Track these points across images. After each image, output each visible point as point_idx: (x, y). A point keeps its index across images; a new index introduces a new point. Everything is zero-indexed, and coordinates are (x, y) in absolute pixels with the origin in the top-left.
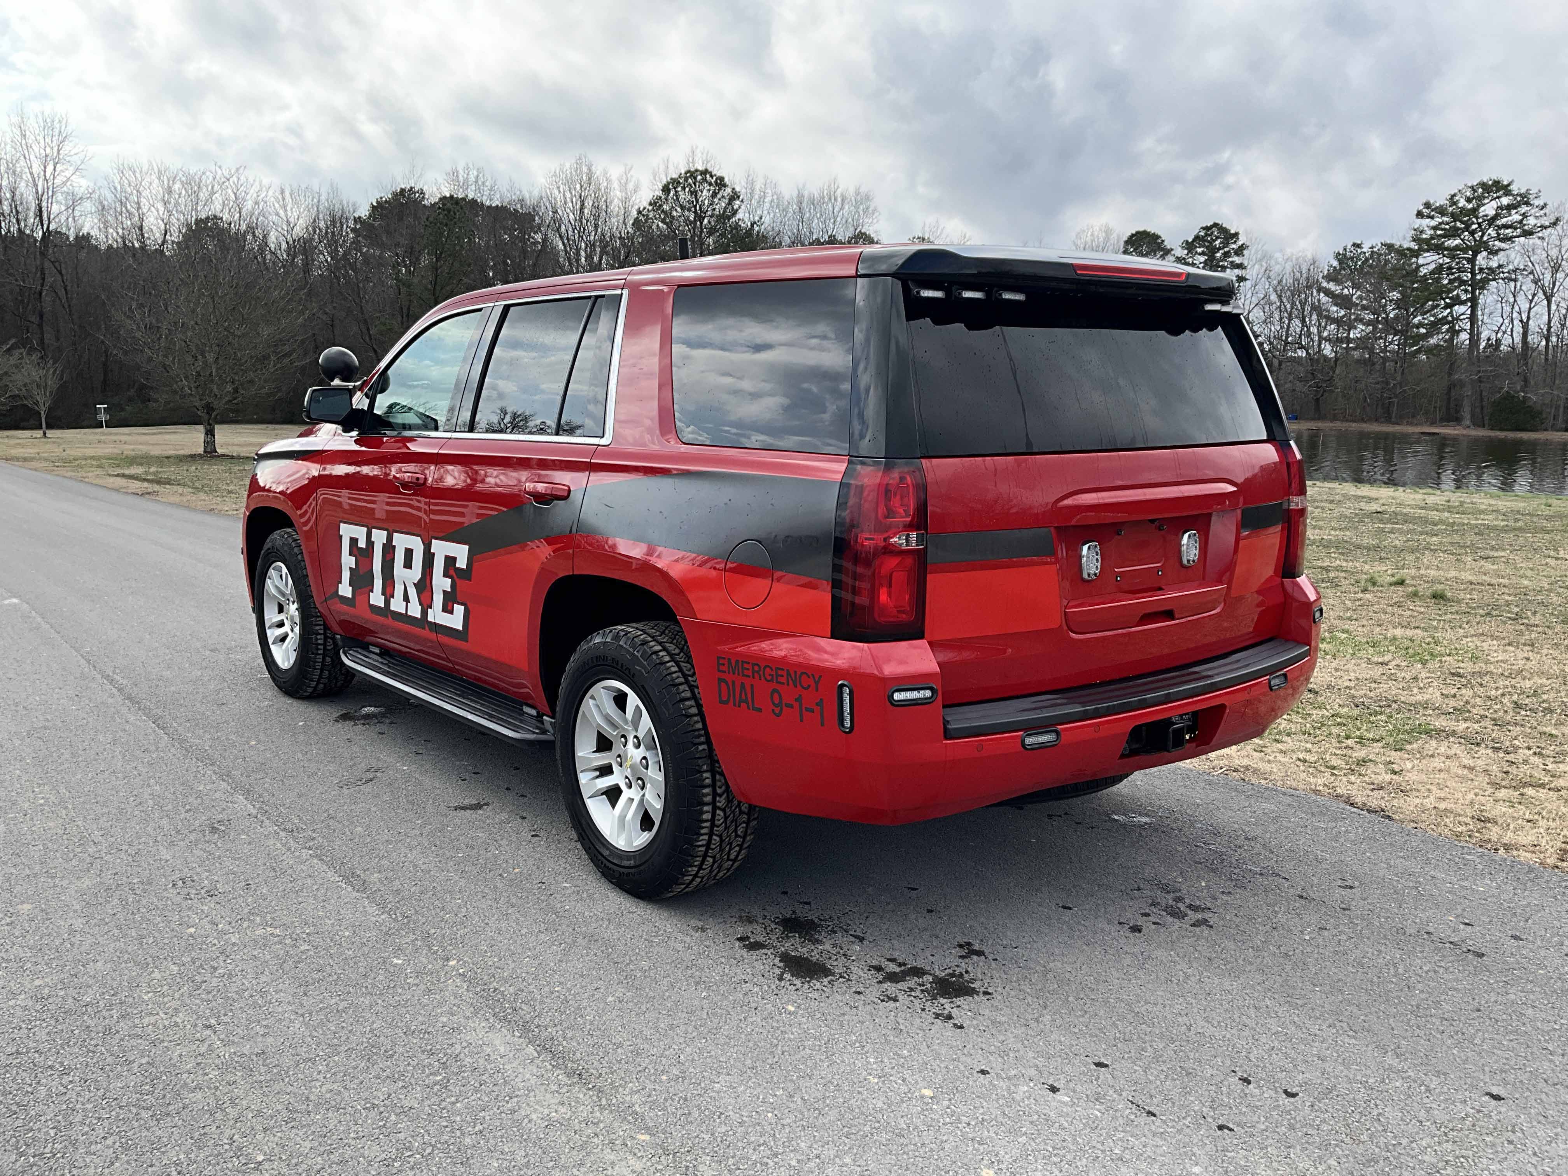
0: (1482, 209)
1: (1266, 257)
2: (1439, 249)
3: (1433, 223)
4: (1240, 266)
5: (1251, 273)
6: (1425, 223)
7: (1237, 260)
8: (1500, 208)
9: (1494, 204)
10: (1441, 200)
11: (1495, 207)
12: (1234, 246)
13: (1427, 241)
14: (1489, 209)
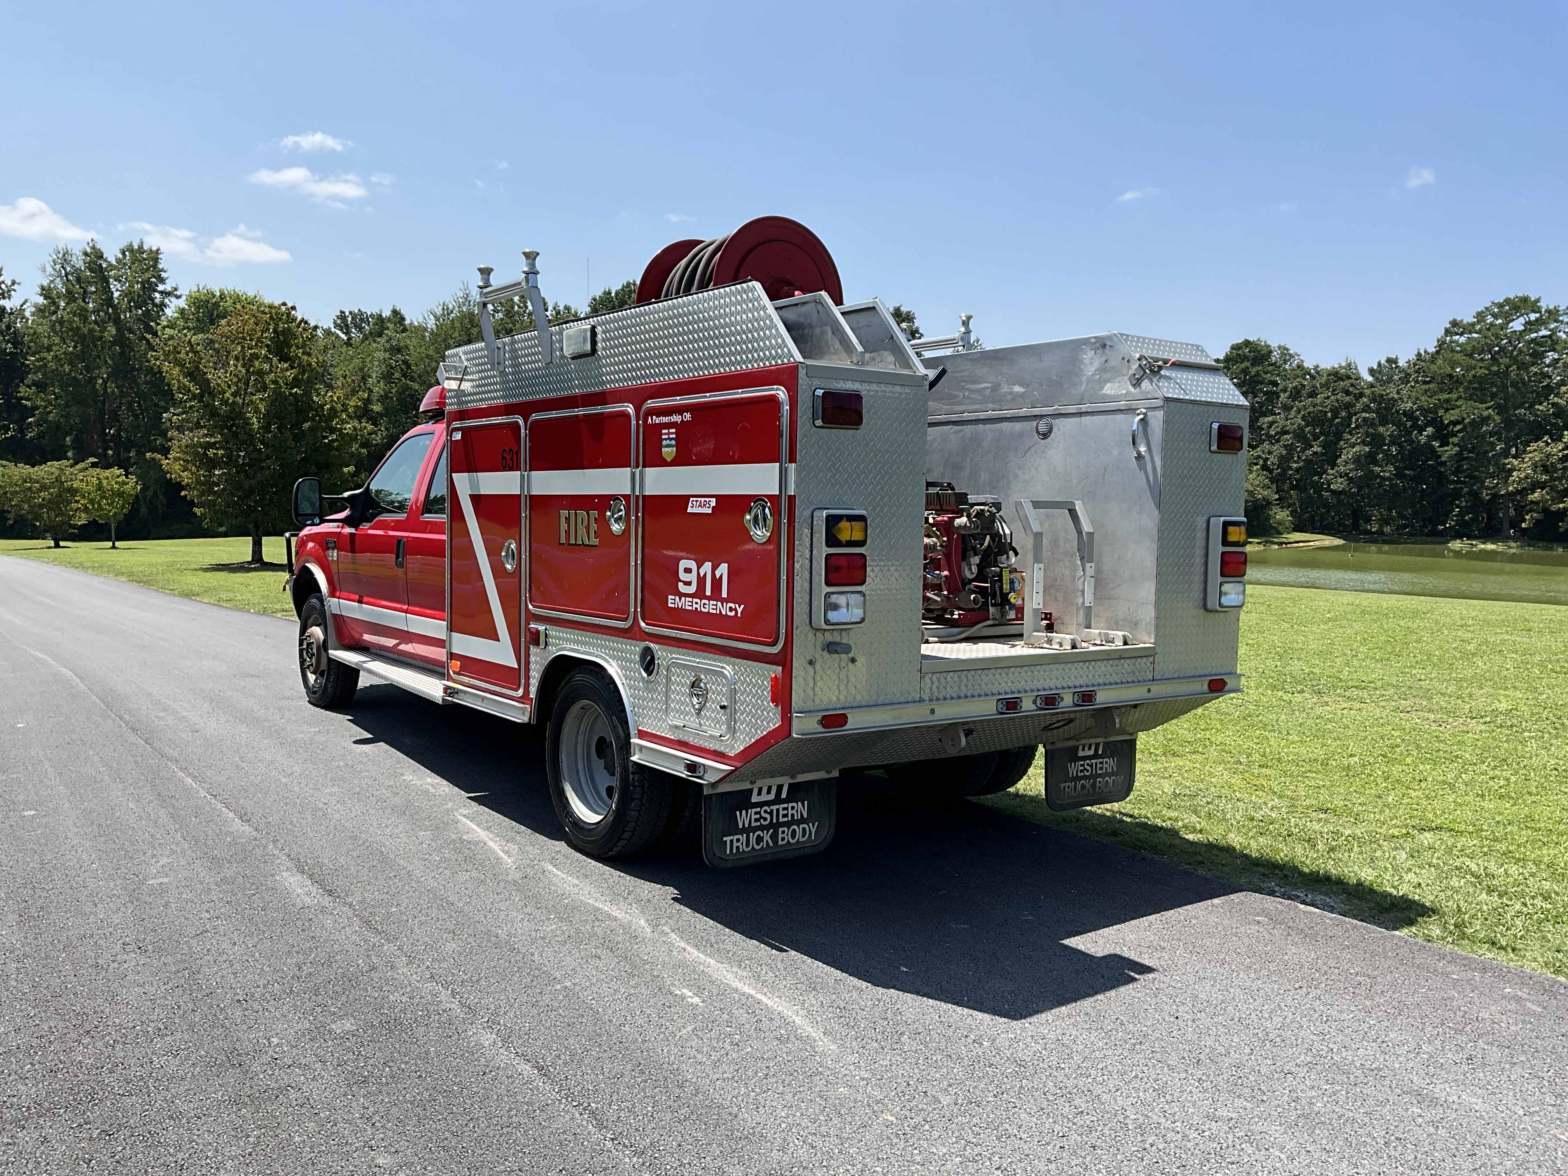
0: (1511, 325)
3: (1462, 339)
8: (1529, 323)
9: (1522, 320)
10: (1468, 318)
11: (1523, 322)
14: (1517, 325)
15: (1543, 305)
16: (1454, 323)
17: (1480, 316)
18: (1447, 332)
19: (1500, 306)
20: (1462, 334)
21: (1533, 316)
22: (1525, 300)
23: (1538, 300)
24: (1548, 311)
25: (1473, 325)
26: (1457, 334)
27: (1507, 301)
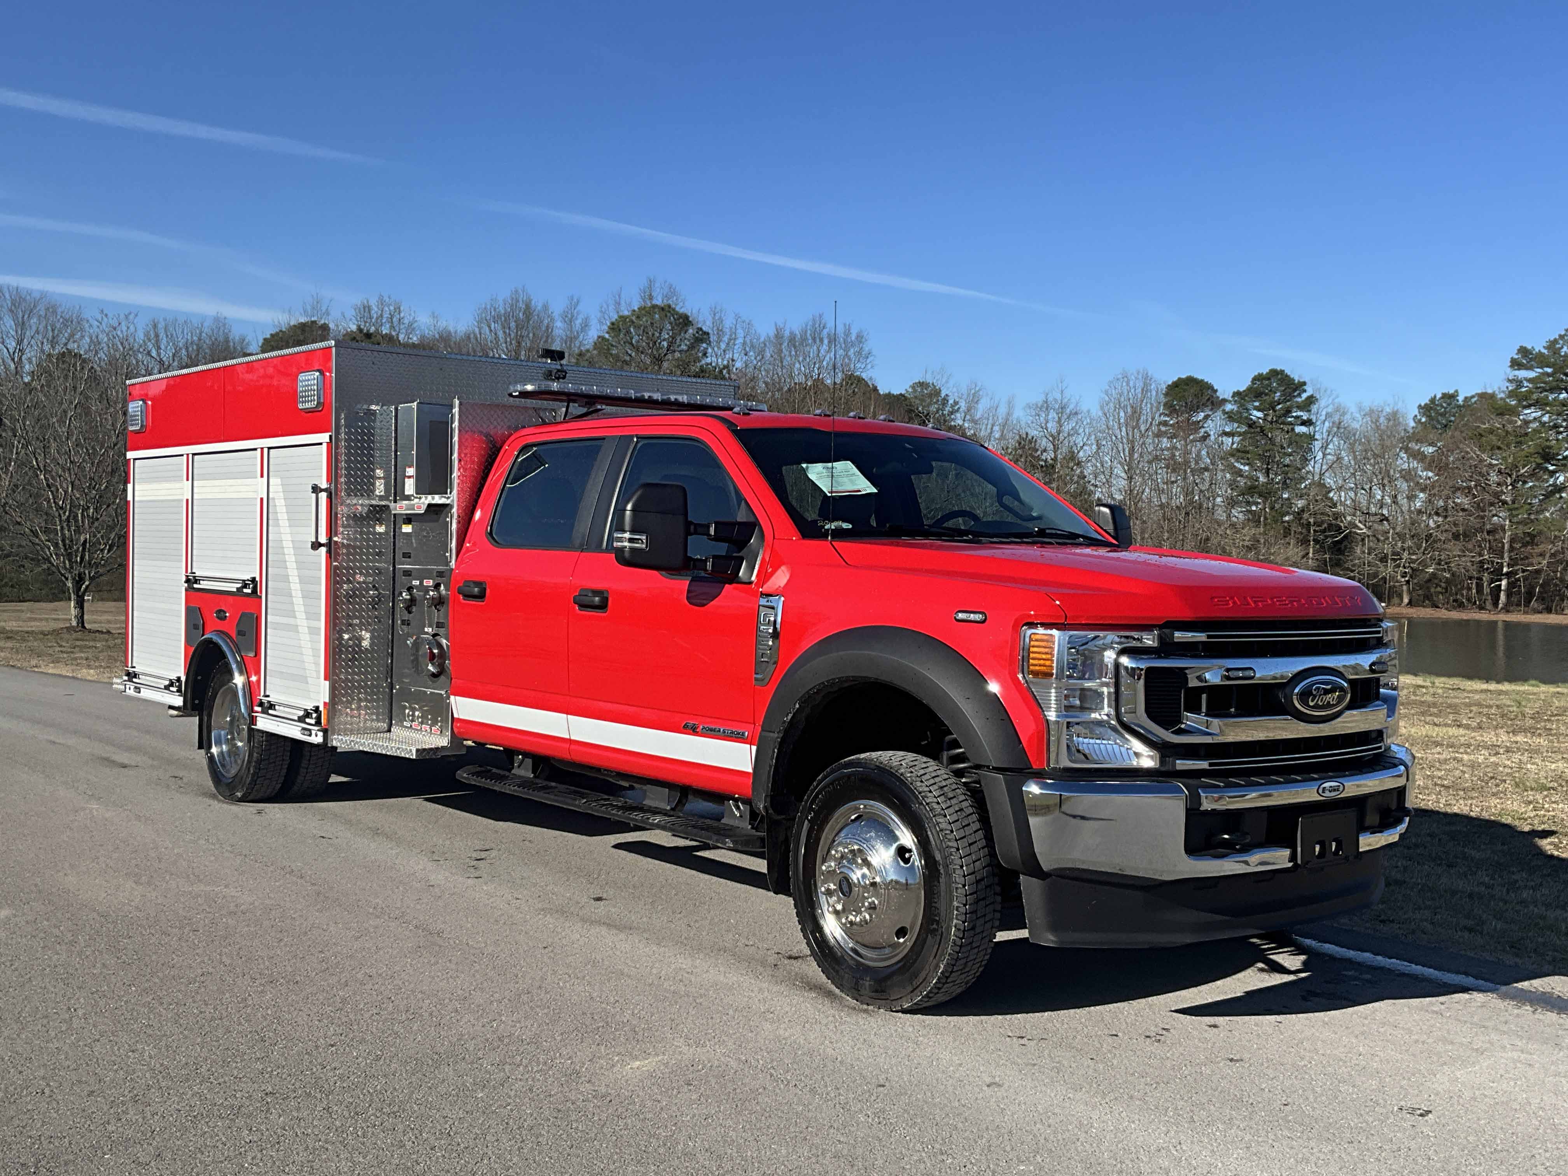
1: (1340, 410)
2: (1540, 404)
3: (1531, 374)
4: (1307, 423)
5: (1321, 431)
6: (1523, 374)
7: (1305, 416)
12: (1299, 400)
13: (1526, 396)
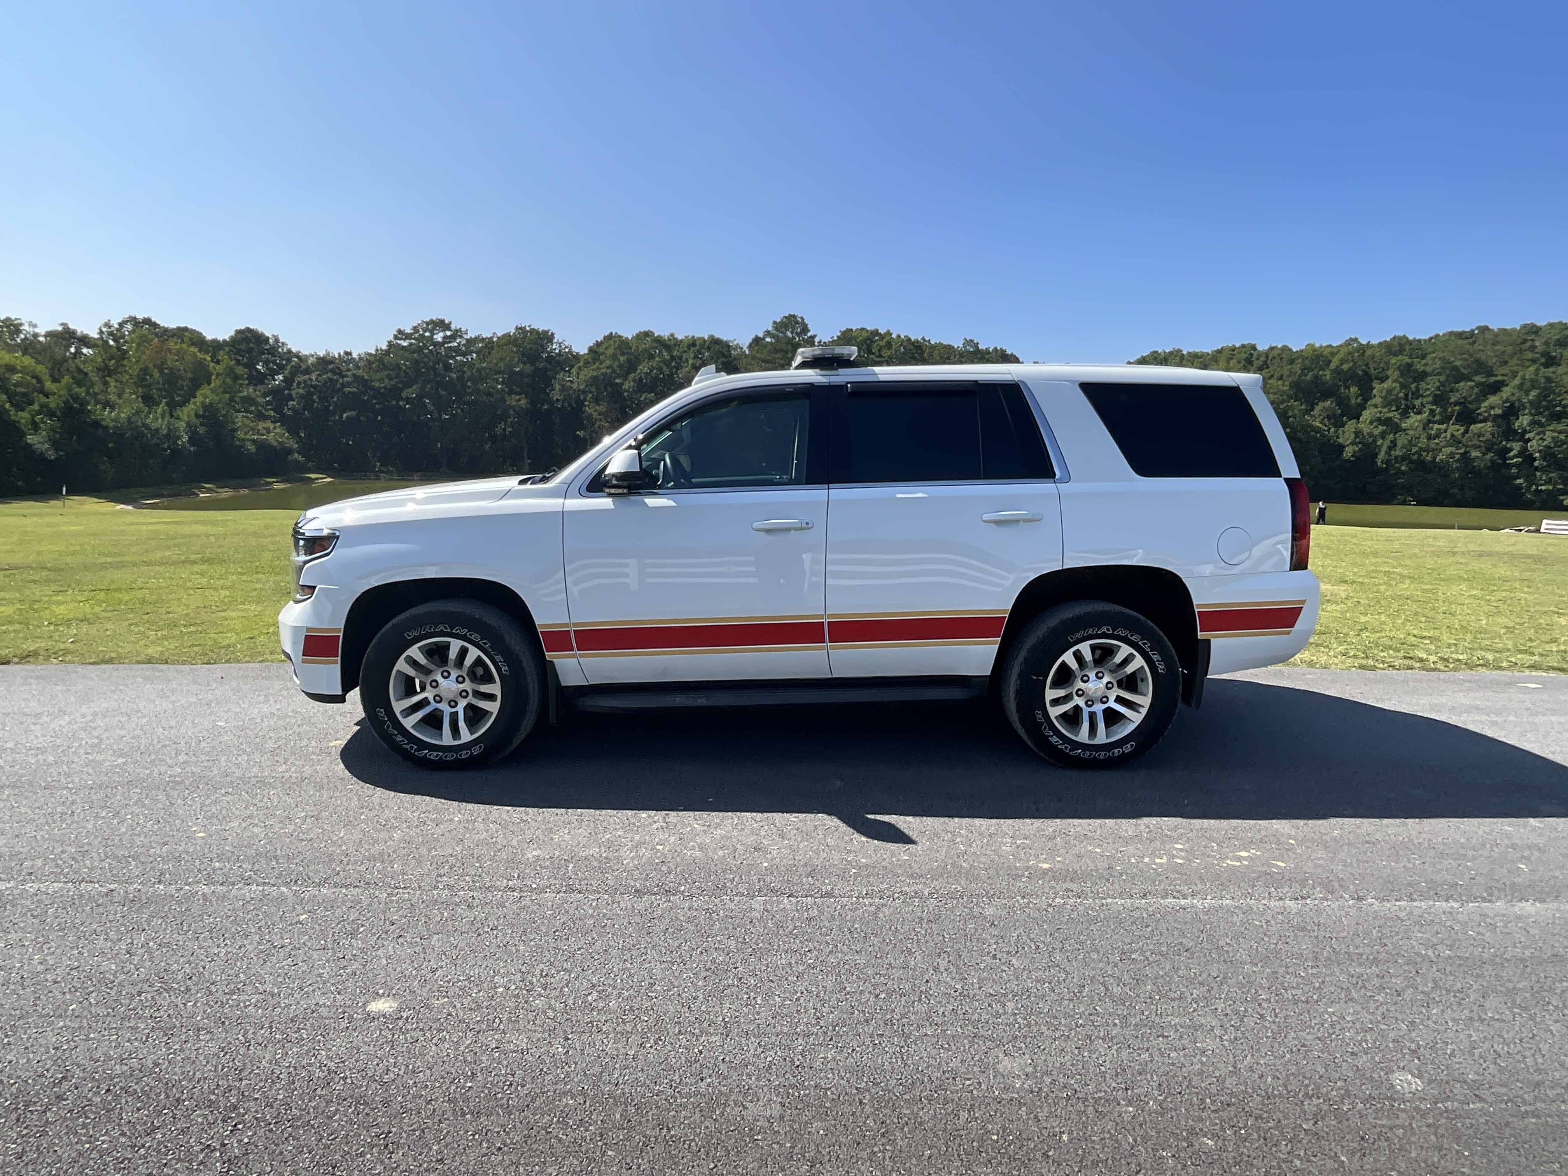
15: (453, 327)
16: (400, 332)
17: (415, 329)
18: (396, 337)
19: (428, 324)
20: (404, 340)
21: (448, 333)
22: (442, 322)
23: (450, 323)
24: (457, 331)
25: (412, 334)
26: (401, 339)
27: (432, 321)
